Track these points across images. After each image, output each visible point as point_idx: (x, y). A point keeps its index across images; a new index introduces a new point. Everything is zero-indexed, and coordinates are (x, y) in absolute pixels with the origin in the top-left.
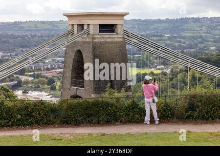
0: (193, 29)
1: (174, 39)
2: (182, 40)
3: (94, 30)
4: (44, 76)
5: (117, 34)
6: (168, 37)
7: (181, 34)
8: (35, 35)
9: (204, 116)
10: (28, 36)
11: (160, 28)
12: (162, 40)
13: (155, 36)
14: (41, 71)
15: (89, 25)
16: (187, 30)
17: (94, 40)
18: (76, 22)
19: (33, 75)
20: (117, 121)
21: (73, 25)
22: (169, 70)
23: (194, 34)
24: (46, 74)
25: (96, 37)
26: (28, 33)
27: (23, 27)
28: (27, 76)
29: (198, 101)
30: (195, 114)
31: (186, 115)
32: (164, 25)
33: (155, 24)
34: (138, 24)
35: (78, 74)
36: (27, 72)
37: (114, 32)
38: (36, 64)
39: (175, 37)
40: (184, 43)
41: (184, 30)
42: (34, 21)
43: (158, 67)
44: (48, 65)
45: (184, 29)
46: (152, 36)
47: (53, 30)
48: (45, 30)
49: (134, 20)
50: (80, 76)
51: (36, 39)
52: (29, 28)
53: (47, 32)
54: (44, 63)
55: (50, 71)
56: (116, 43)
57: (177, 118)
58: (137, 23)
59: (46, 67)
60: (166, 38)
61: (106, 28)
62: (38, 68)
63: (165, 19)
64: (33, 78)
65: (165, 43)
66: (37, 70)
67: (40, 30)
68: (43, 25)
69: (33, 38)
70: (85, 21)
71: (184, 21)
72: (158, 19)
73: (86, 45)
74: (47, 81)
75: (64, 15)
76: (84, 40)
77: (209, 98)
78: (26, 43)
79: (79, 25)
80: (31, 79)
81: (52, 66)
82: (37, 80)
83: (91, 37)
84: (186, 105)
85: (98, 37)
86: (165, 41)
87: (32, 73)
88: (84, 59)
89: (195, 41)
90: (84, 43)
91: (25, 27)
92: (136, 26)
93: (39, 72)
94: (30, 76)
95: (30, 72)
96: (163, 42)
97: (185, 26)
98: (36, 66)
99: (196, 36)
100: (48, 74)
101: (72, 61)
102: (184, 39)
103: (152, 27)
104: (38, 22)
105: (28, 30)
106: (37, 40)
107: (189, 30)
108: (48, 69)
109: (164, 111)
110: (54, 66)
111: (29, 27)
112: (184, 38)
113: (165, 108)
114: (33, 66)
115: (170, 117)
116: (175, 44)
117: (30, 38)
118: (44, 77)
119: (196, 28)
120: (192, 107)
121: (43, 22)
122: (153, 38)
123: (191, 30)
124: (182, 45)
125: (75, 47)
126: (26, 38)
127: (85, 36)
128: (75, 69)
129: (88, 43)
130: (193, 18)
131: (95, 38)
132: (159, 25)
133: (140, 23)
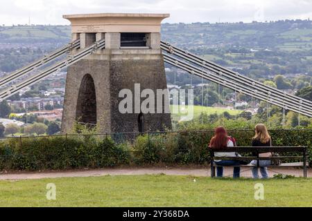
0: (297, 40)
1: (265, 57)
2: (280, 58)
3: (112, 42)
4: (43, 119)
5: (150, 48)
6: (256, 54)
7: (279, 49)
8: (28, 50)
9: (198, 158)
10: (15, 51)
11: (241, 38)
12: (245, 59)
13: (234, 51)
14: (38, 110)
15: (104, 33)
16: (289, 41)
17: (112, 59)
18: (84, 28)
19: (24, 117)
20: (86, 166)
21: (79, 34)
22: (256, 110)
23: (300, 48)
24: (46, 117)
25: (116, 53)
26: (16, 46)
27: (7, 36)
28: (12, 118)
29: (190, 140)
30: (186, 156)
31: (175, 157)
32: (248, 32)
33: (234, 31)
34: (205, 30)
35: (87, 113)
36: (12, 112)
37: (145, 46)
38: (29, 100)
39: (267, 53)
40: (284, 64)
41: (282, 41)
42: (26, 26)
43: (238, 104)
44: (49, 101)
45: (283, 39)
46: (227, 52)
47: (58, 41)
48: (45, 41)
49: (198, 23)
50: (90, 117)
51: (29, 56)
52: (18, 38)
53: (49, 44)
54: (43, 96)
55: (53, 111)
56: (149, 63)
57: (163, 161)
58: (203, 29)
59: (45, 104)
60: (253, 55)
61: (132, 40)
62: (31, 105)
63: (251, 22)
64: (23, 123)
65: (250, 63)
66: (31, 109)
67: (36, 41)
68: (42, 31)
69: (24, 54)
70: (98, 28)
71: (285, 25)
72: (238, 22)
73: (99, 67)
74: (47, 127)
75: (64, 17)
76: (97, 58)
77: (205, 135)
78: (12, 63)
79: (87, 34)
80: (20, 124)
81: (56, 102)
82: (29, 126)
83: (108, 53)
84: (175, 144)
85: (118, 53)
86: (251, 61)
87: (23, 114)
88: (96, 90)
89: (302, 59)
90: (97, 62)
91: (11, 35)
92: (202, 35)
93: (34, 113)
94: (18, 119)
95: (19, 112)
96: (246, 61)
97: (286, 35)
98: (29, 103)
99: (303, 52)
100: (50, 116)
101: (78, 92)
102: (284, 56)
103: (228, 36)
104: (33, 27)
105: (16, 41)
106: (31, 58)
107: (291, 42)
108: (48, 108)
109: (146, 151)
110: (59, 102)
111: (17, 35)
112: (283, 54)
113: (148, 148)
114: (23, 102)
115: (154, 161)
116: (267, 64)
117: (18, 54)
118: (41, 121)
119: (304, 39)
120: (182, 147)
121: (42, 28)
122: (229, 54)
123: (295, 41)
124: (280, 66)
125: (82, 69)
126: (12, 54)
127: (98, 52)
128: (83, 105)
129: (103, 63)
130: (298, 21)
131: (113, 55)
132: (241, 32)
133: (208, 29)
